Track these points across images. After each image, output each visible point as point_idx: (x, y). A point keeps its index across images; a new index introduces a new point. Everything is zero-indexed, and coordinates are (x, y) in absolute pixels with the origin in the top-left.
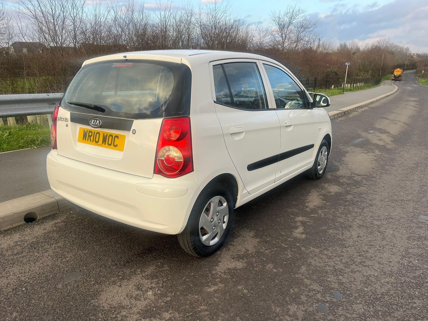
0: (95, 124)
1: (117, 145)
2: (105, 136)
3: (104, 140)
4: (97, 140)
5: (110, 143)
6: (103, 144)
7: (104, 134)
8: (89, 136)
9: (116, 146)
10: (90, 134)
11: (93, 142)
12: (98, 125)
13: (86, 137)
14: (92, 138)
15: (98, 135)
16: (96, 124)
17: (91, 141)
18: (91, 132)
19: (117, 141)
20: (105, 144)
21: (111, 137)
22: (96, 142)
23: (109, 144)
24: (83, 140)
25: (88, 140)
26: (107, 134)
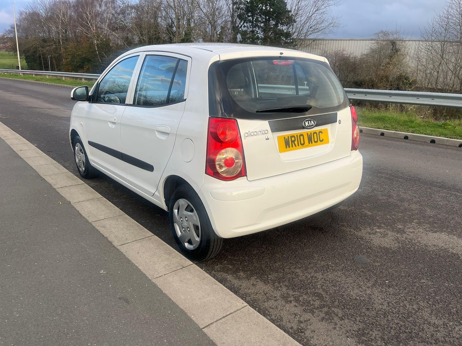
0: (310, 125)
1: (323, 139)
2: (309, 135)
3: (310, 140)
4: (302, 142)
5: (316, 140)
6: (309, 143)
7: (308, 134)
8: (292, 141)
9: (322, 141)
10: (293, 139)
11: (298, 145)
12: (314, 124)
13: (288, 144)
14: (296, 142)
15: (302, 137)
16: (312, 125)
17: (296, 146)
18: (294, 136)
19: (322, 136)
20: (312, 143)
21: (315, 135)
22: (302, 144)
23: (315, 142)
24: (286, 148)
25: (292, 147)
26: (311, 133)
